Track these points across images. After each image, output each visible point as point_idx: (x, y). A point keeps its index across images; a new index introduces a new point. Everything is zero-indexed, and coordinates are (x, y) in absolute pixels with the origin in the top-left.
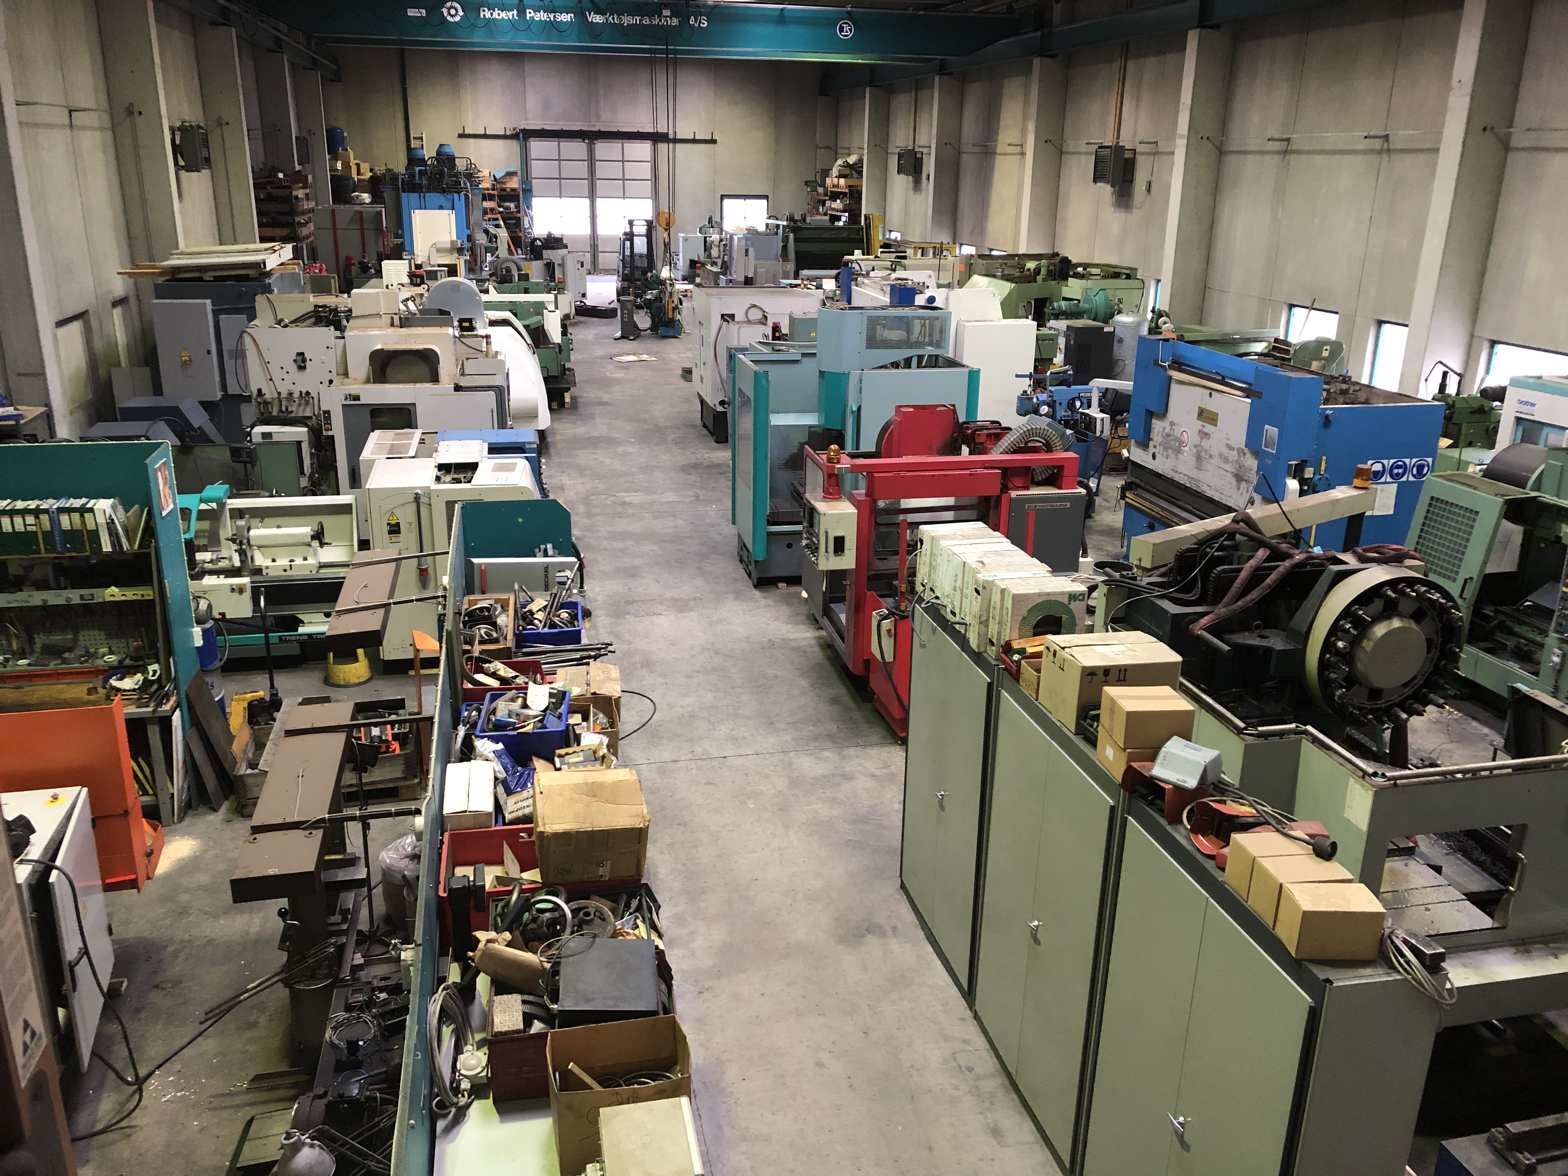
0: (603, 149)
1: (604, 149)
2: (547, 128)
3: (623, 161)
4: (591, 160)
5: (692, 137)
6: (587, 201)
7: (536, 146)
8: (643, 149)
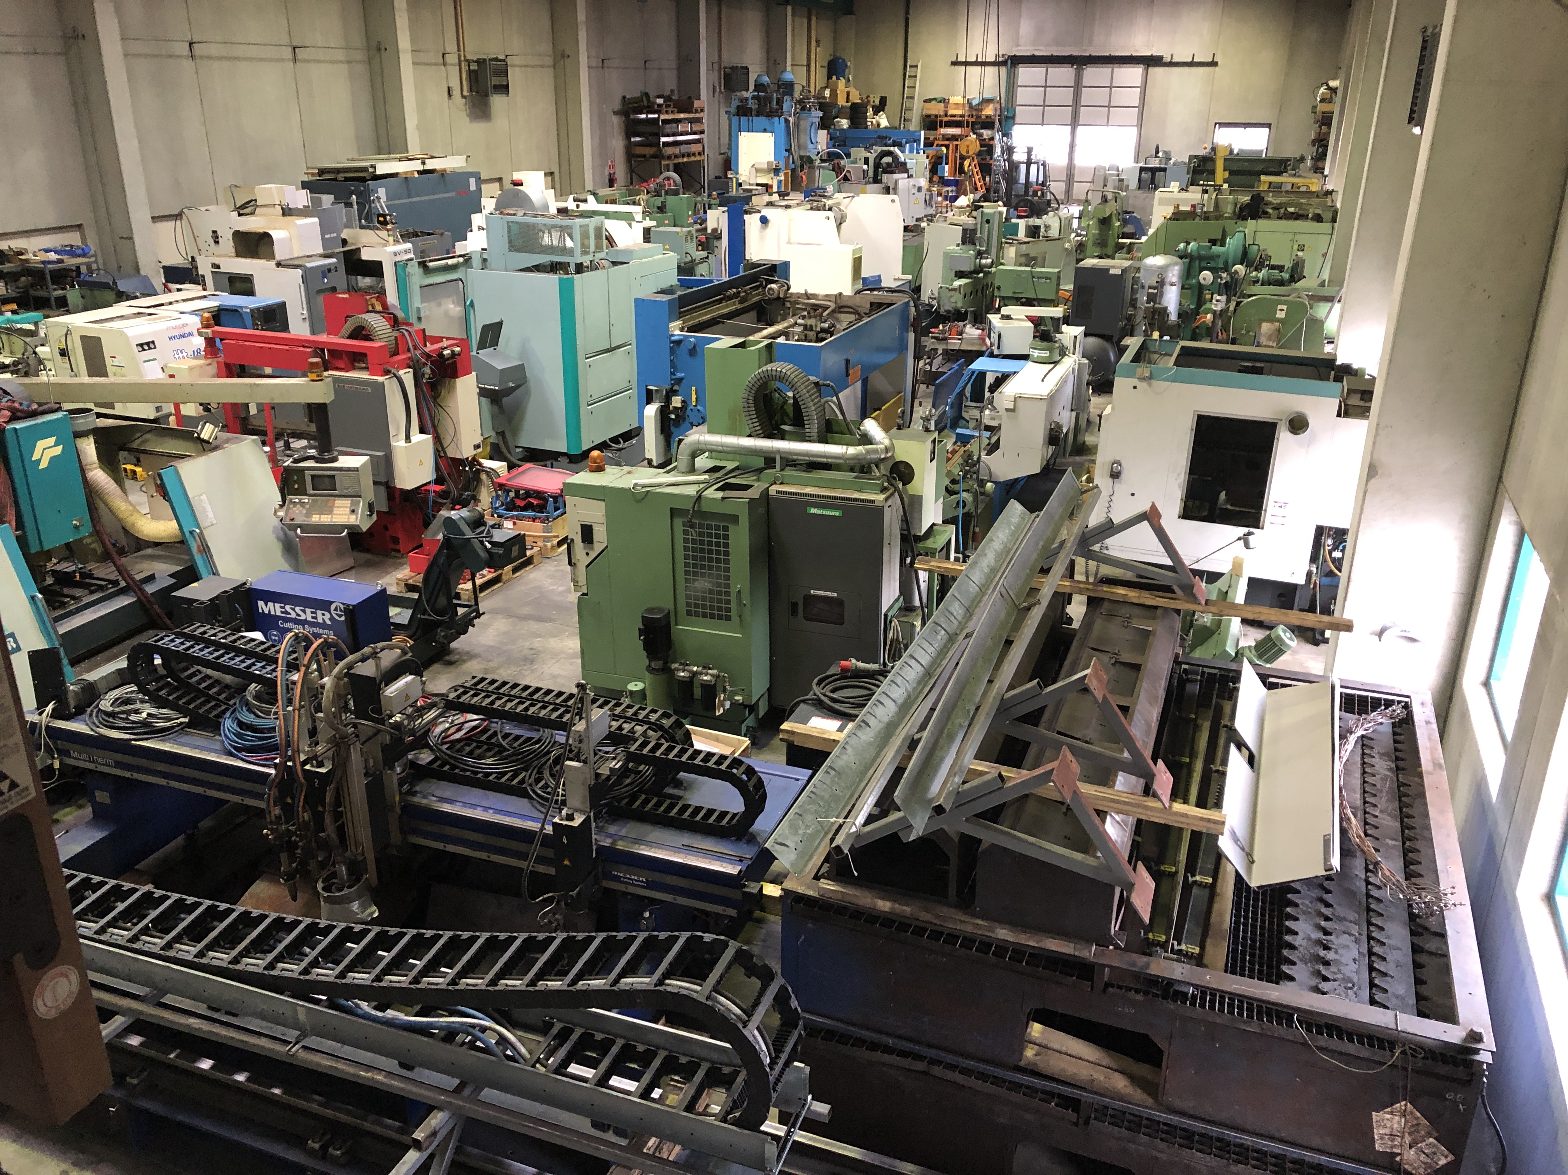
0: (1091, 74)
1: (1093, 74)
2: (1037, 53)
3: (1111, 87)
4: (1078, 87)
5: (1190, 60)
6: (1068, 129)
7: (1025, 73)
8: (1133, 74)
